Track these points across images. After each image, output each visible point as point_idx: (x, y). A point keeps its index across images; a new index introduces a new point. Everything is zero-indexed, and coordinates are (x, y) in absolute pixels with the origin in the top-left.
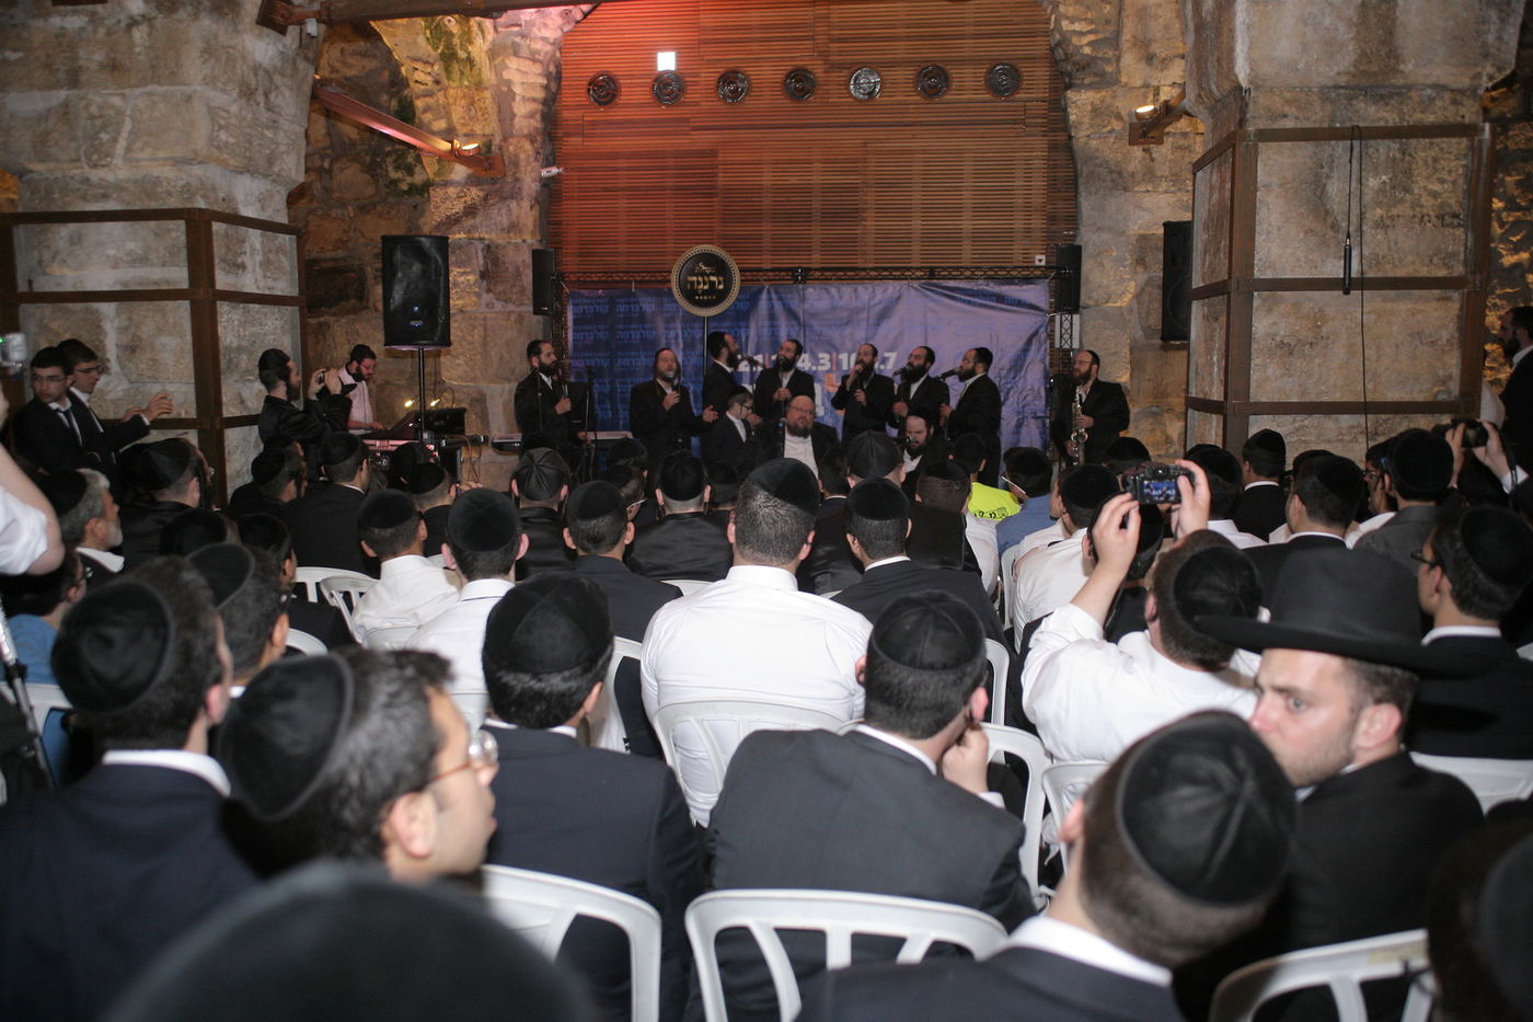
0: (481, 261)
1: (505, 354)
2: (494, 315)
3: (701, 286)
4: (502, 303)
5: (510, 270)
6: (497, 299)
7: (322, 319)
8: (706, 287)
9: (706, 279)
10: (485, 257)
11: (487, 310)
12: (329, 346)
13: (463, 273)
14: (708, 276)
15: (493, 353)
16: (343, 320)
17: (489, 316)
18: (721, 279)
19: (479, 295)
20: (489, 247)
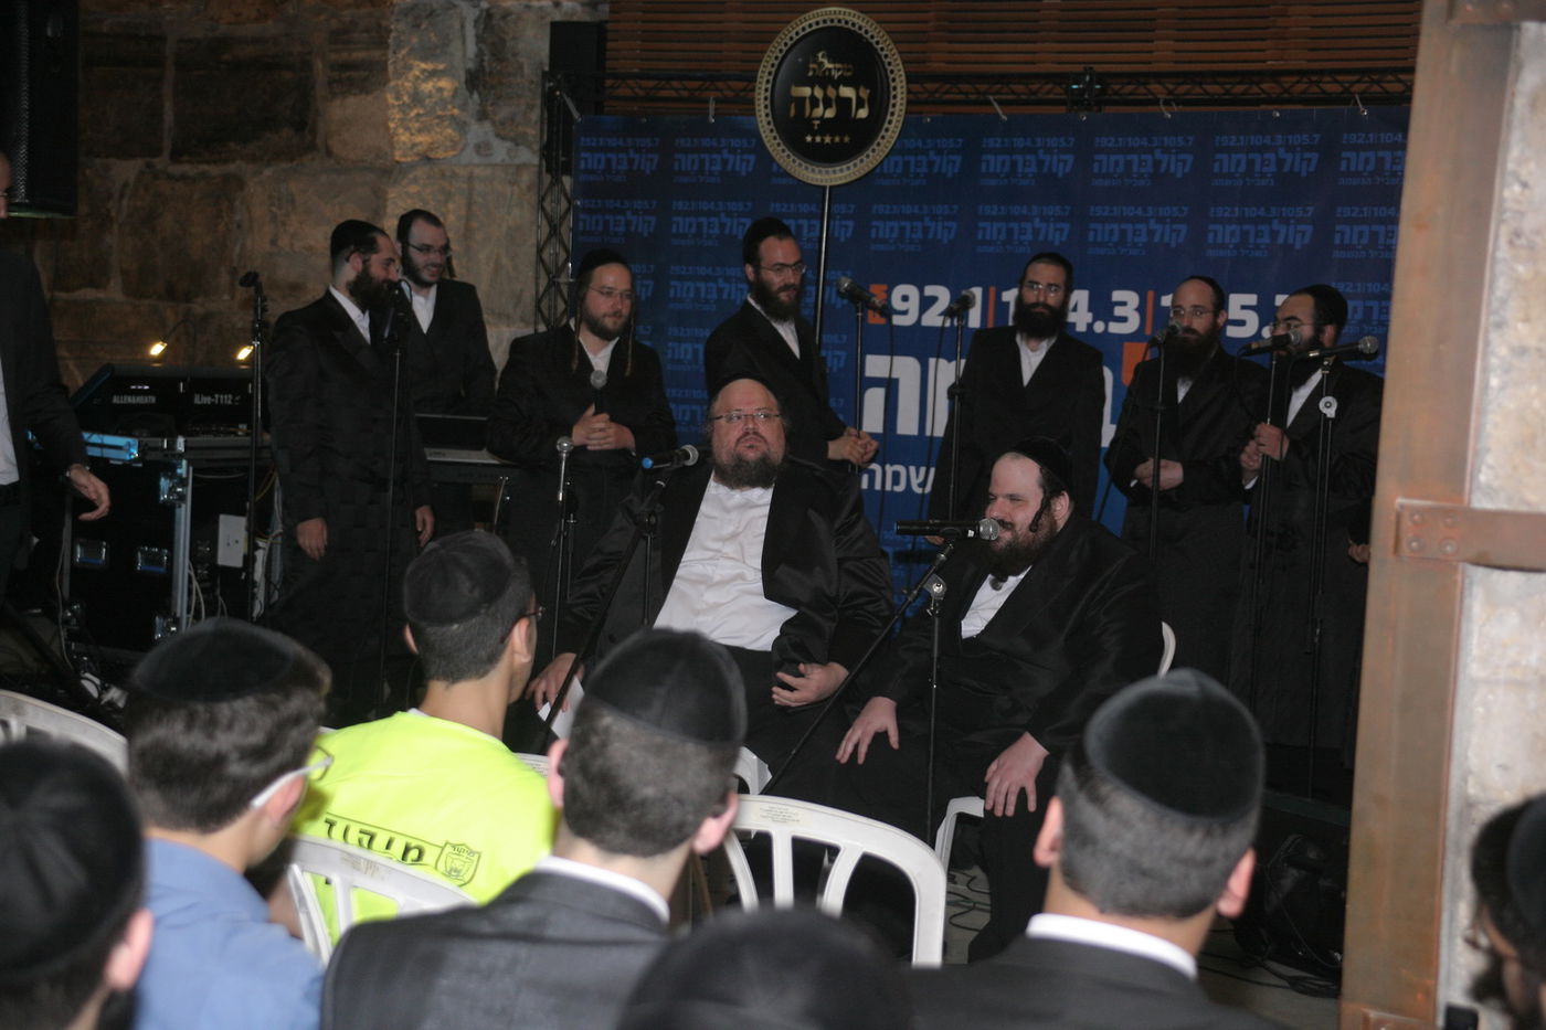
0: (472, 49)
1: (505, 261)
2: (488, 172)
3: (819, 111)
4: (508, 144)
5: (527, 70)
6: (498, 135)
7: (231, 168)
8: (830, 114)
9: (831, 92)
10: (479, 39)
11: (476, 160)
12: (239, 226)
13: (433, 74)
14: (836, 84)
15: (482, 256)
16: (268, 172)
17: (478, 171)
18: (864, 93)
19: (461, 126)
20: (489, 15)
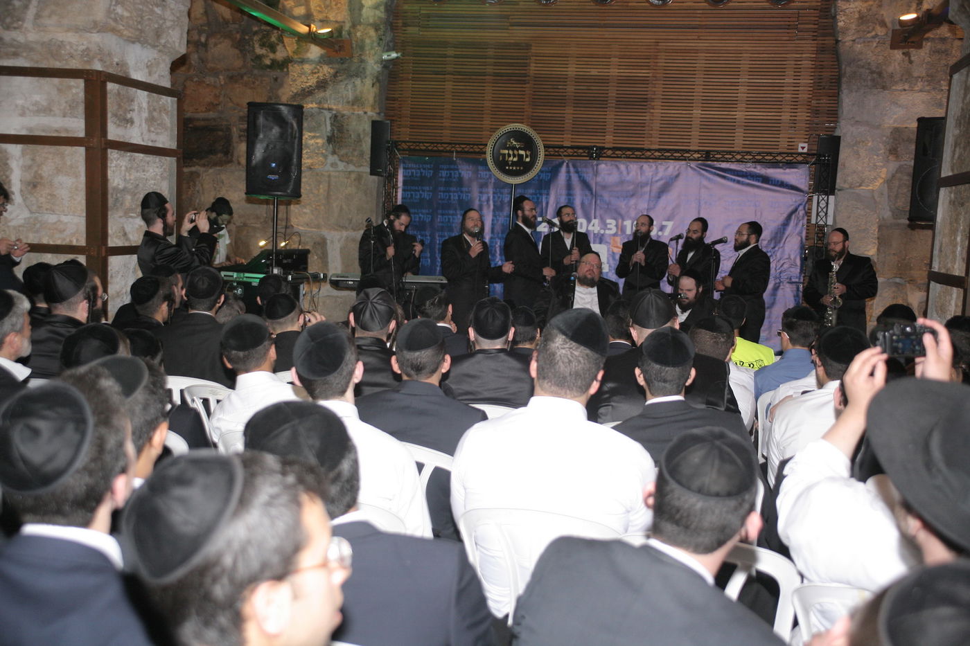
0: (329, 128)
1: (344, 207)
2: (337, 173)
3: (511, 159)
4: (344, 163)
5: (352, 136)
6: (340, 160)
7: (193, 169)
8: (515, 159)
9: (516, 152)
10: (332, 124)
11: (331, 169)
12: (198, 192)
13: (314, 137)
14: (518, 150)
15: (335, 205)
16: (211, 171)
17: (332, 174)
18: (528, 153)
19: (325, 157)
20: (336, 116)
